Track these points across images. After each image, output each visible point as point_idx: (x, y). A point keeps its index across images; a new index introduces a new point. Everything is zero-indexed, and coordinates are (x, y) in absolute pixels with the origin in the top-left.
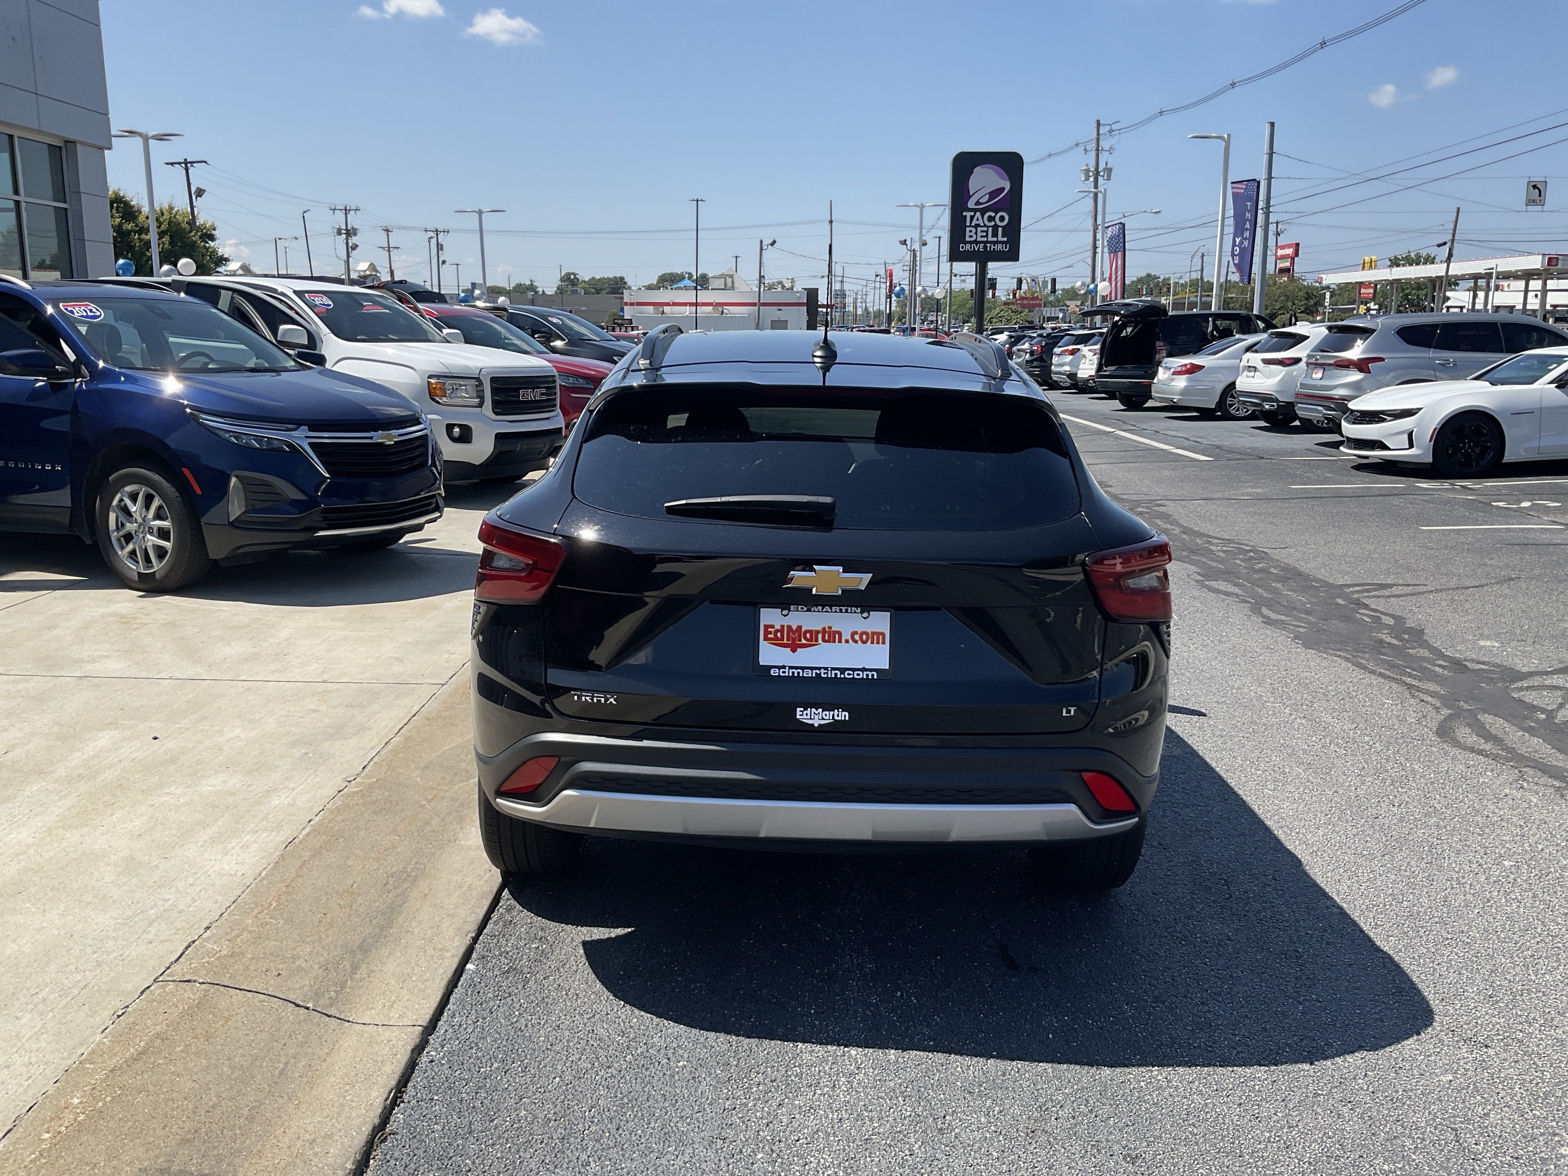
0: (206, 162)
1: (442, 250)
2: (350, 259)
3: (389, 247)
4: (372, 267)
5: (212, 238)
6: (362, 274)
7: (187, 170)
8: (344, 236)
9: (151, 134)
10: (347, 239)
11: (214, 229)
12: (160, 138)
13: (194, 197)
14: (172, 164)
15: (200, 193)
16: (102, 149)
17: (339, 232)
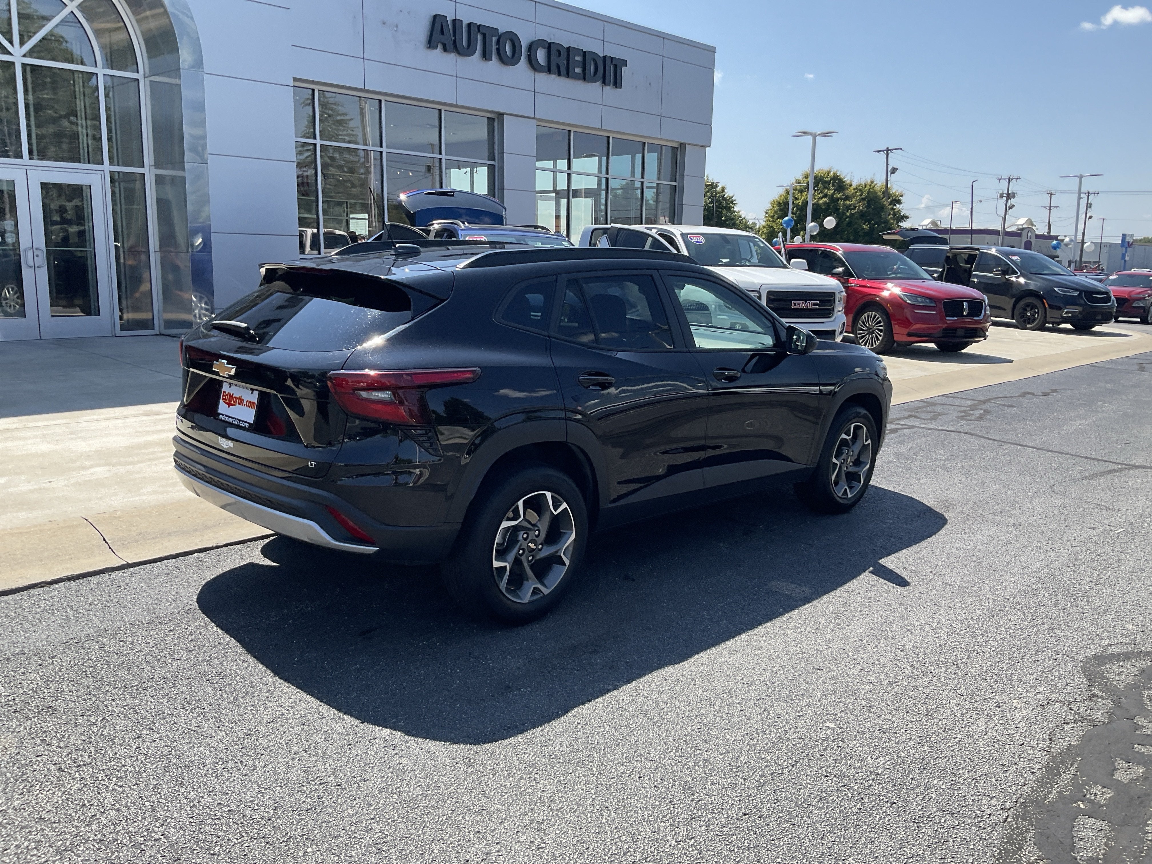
0: (901, 149)
1: (1090, 207)
2: (1007, 216)
3: (1050, 207)
4: (1030, 222)
5: (899, 202)
6: (1020, 227)
7: (887, 155)
8: (1005, 199)
9: (818, 133)
10: (1007, 201)
11: (902, 196)
12: (825, 135)
13: (889, 173)
14: (878, 152)
15: (894, 171)
16: (705, 147)
17: (1002, 196)
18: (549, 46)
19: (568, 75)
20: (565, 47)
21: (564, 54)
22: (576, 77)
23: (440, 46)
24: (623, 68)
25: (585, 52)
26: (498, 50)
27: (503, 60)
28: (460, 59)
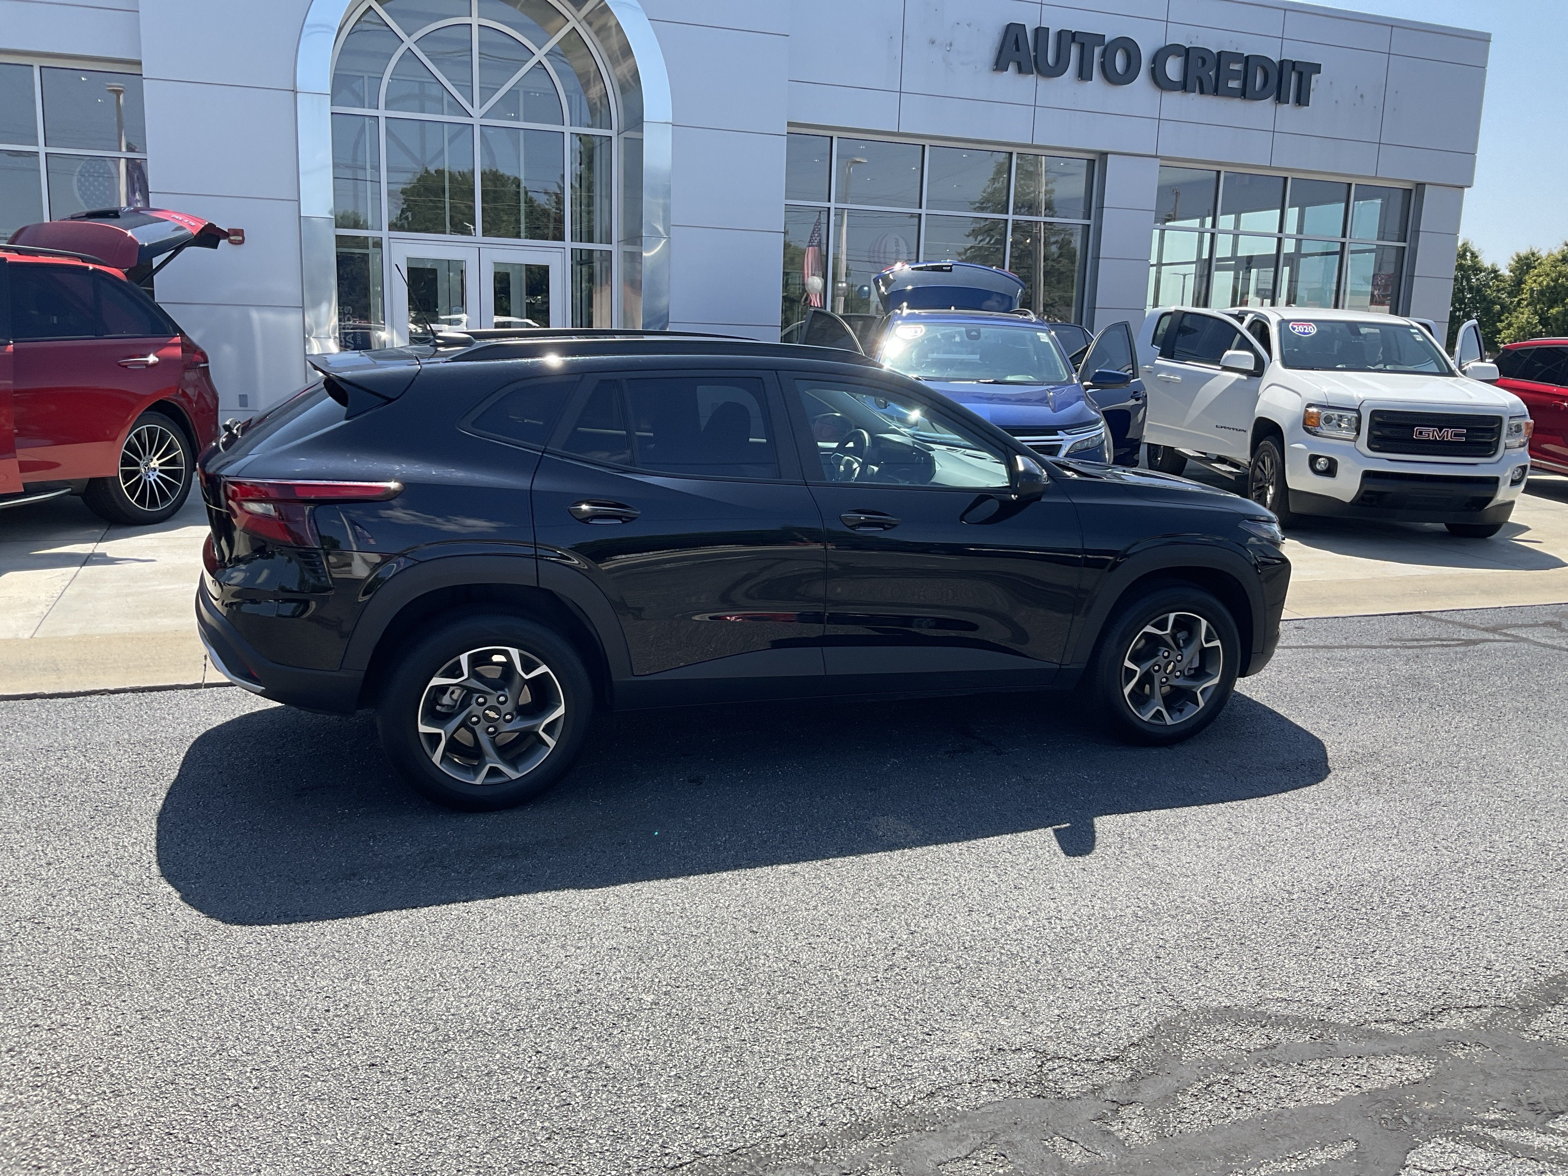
16: (1462, 187)
18: (1186, 53)
19: (1216, 92)
20: (1215, 51)
21: (1211, 62)
22: (1231, 94)
23: (1012, 67)
24: (1313, 77)
25: (1247, 57)
26: (1103, 65)
27: (1112, 78)
28: (1043, 82)
